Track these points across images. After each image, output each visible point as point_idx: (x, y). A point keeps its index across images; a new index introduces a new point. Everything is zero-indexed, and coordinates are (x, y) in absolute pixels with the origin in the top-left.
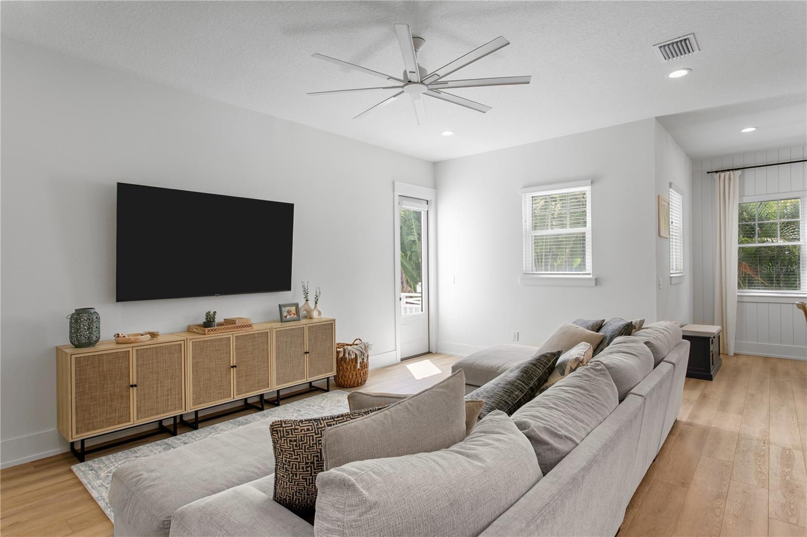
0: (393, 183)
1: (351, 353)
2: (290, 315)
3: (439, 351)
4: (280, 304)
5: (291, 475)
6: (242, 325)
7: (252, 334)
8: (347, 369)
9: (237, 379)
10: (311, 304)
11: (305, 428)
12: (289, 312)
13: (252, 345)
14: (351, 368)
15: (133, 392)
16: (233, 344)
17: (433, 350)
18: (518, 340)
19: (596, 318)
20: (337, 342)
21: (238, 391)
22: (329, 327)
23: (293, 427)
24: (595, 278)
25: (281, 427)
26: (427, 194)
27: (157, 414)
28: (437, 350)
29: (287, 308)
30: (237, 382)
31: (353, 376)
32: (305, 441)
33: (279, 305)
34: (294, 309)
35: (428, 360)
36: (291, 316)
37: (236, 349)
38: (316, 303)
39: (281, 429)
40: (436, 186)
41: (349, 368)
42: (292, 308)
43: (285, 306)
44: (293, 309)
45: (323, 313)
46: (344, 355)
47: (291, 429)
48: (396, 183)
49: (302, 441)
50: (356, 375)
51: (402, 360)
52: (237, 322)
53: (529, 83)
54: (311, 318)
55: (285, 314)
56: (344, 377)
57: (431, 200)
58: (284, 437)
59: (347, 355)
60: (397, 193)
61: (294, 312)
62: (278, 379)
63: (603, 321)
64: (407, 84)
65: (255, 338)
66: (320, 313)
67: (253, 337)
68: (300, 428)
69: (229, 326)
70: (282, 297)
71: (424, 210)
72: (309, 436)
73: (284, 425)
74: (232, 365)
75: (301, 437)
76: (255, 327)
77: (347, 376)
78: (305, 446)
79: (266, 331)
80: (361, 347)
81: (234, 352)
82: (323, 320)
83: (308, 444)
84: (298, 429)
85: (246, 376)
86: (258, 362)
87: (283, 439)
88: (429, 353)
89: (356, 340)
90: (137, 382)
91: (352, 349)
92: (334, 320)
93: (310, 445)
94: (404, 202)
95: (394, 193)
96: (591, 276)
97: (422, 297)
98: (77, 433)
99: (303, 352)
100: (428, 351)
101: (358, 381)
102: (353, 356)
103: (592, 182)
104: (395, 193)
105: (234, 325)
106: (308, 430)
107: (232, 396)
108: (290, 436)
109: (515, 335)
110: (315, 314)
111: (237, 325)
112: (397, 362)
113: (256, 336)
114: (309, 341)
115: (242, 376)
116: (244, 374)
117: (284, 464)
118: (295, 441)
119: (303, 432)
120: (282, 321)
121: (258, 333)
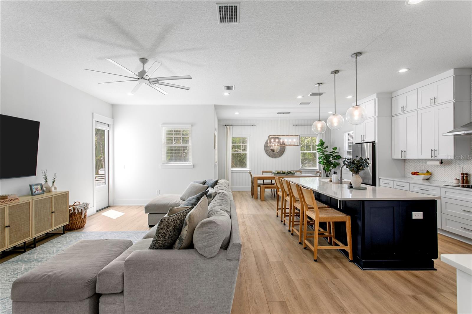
0: (93, 114)
1: (79, 209)
2: (37, 191)
4: (31, 184)
6: (12, 199)
7: (19, 204)
8: (76, 219)
9: (9, 234)
10: (50, 183)
12: (37, 189)
13: (20, 211)
14: (78, 218)
16: (7, 212)
17: (111, 204)
18: (159, 194)
20: (70, 205)
21: (10, 242)
22: (65, 196)
24: (193, 165)
26: (109, 121)
28: (113, 204)
29: (35, 187)
30: (10, 236)
31: (79, 222)
33: (30, 185)
35: (111, 210)
37: (9, 215)
38: (53, 182)
41: (77, 218)
43: (34, 185)
44: (39, 187)
45: (59, 188)
46: (74, 211)
48: (94, 114)
50: (81, 221)
51: (97, 211)
52: (8, 197)
53: (189, 90)
54: (50, 192)
55: (34, 190)
56: (73, 224)
57: (111, 125)
59: (76, 211)
60: (94, 120)
61: (40, 189)
62: (35, 231)
63: (206, 181)
65: (21, 206)
66: (55, 188)
67: (20, 206)
69: (3, 200)
70: (30, 180)
71: (107, 130)
74: (6, 225)
76: (21, 200)
77: (75, 223)
79: (29, 201)
80: (85, 206)
81: (8, 217)
82: (58, 193)
85: (16, 231)
86: (23, 221)
88: (109, 206)
89: (79, 202)
91: (80, 207)
92: (68, 192)
94: (98, 124)
95: (93, 120)
96: (191, 164)
97: (105, 176)
99: (51, 212)
100: (108, 205)
101: (82, 225)
102: (80, 211)
103: (192, 126)
104: (94, 119)
105: (7, 200)
107: (6, 246)
109: (158, 192)
110: (53, 189)
111: (8, 199)
112: (94, 213)
113: (23, 205)
114: (54, 205)
115: (13, 232)
116: (14, 231)
121: (24, 203)
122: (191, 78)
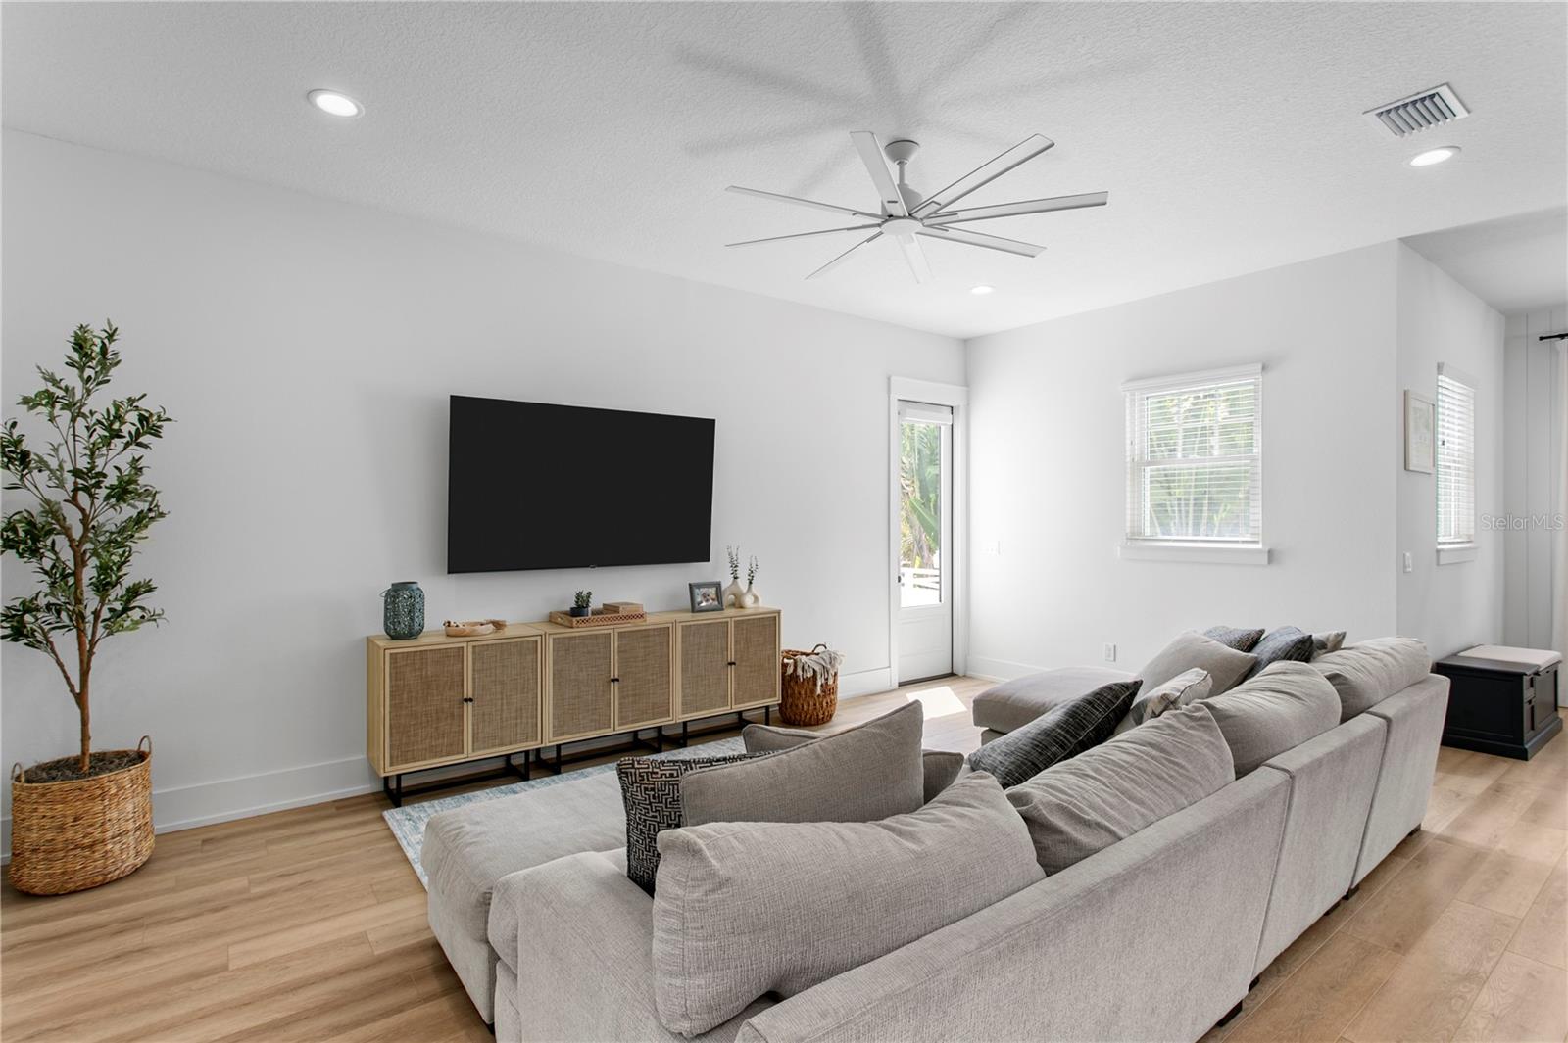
0: (889, 379)
1: (806, 667)
2: (707, 601)
3: (969, 673)
4: (692, 582)
5: (648, 840)
6: (630, 614)
7: (645, 630)
8: (800, 694)
9: (620, 699)
10: (743, 584)
11: (668, 772)
12: (705, 596)
13: (645, 648)
14: (806, 694)
15: (468, 708)
16: (614, 644)
17: (959, 669)
18: (1115, 660)
19: (1246, 625)
20: (782, 649)
21: (621, 718)
22: (769, 624)
23: (650, 770)
24: (1267, 550)
25: (633, 767)
26: (952, 395)
27: (501, 745)
28: (966, 671)
29: (703, 590)
30: (620, 704)
31: (809, 705)
32: (667, 792)
33: (690, 585)
34: (714, 592)
35: (947, 688)
36: (709, 603)
37: (619, 652)
38: (750, 583)
39: (633, 770)
40: (968, 380)
41: (803, 693)
42: (710, 590)
43: (700, 586)
44: (712, 591)
45: (761, 599)
46: (795, 670)
47: (647, 773)
48: (892, 379)
49: (662, 790)
50: (815, 705)
51: (901, 684)
52: (621, 609)
53: (1105, 204)
54: (742, 607)
55: (698, 599)
56: (794, 708)
57: (959, 407)
58: (636, 782)
59: (799, 672)
60: (894, 397)
61: (714, 597)
62: (684, 705)
63: (1262, 632)
64: (886, 221)
65: (648, 636)
66: (756, 599)
67: (645, 634)
68: (660, 772)
69: (609, 616)
70: (696, 571)
71: (945, 425)
72: (673, 785)
73: (636, 766)
74: (612, 677)
75: (661, 784)
76: (650, 619)
77: (800, 706)
78: (667, 799)
79: (667, 625)
80: (824, 660)
81: (617, 657)
82: (761, 611)
83: (672, 796)
84: (657, 773)
85: (635, 695)
86: (652, 674)
87: (635, 785)
88: (952, 675)
89: (818, 646)
90: (474, 695)
91: (809, 662)
92: (779, 612)
93: (673, 798)
94: (908, 411)
95: (889, 397)
96: (1259, 546)
97: (940, 576)
98: (391, 764)
99: (725, 663)
100: (950, 671)
101: (818, 715)
102: (810, 674)
103: (1264, 368)
104: (891, 395)
105: (617, 615)
106: (672, 775)
107: (612, 725)
108: (645, 782)
109: (1110, 650)
110: (748, 601)
111: (621, 615)
112: (891, 688)
113: (651, 633)
114: (735, 646)
115: (628, 696)
116: (630, 693)
117: (638, 823)
118: (653, 790)
119: (664, 778)
120: (693, 610)
121: (654, 629)
122: (1053, 144)
